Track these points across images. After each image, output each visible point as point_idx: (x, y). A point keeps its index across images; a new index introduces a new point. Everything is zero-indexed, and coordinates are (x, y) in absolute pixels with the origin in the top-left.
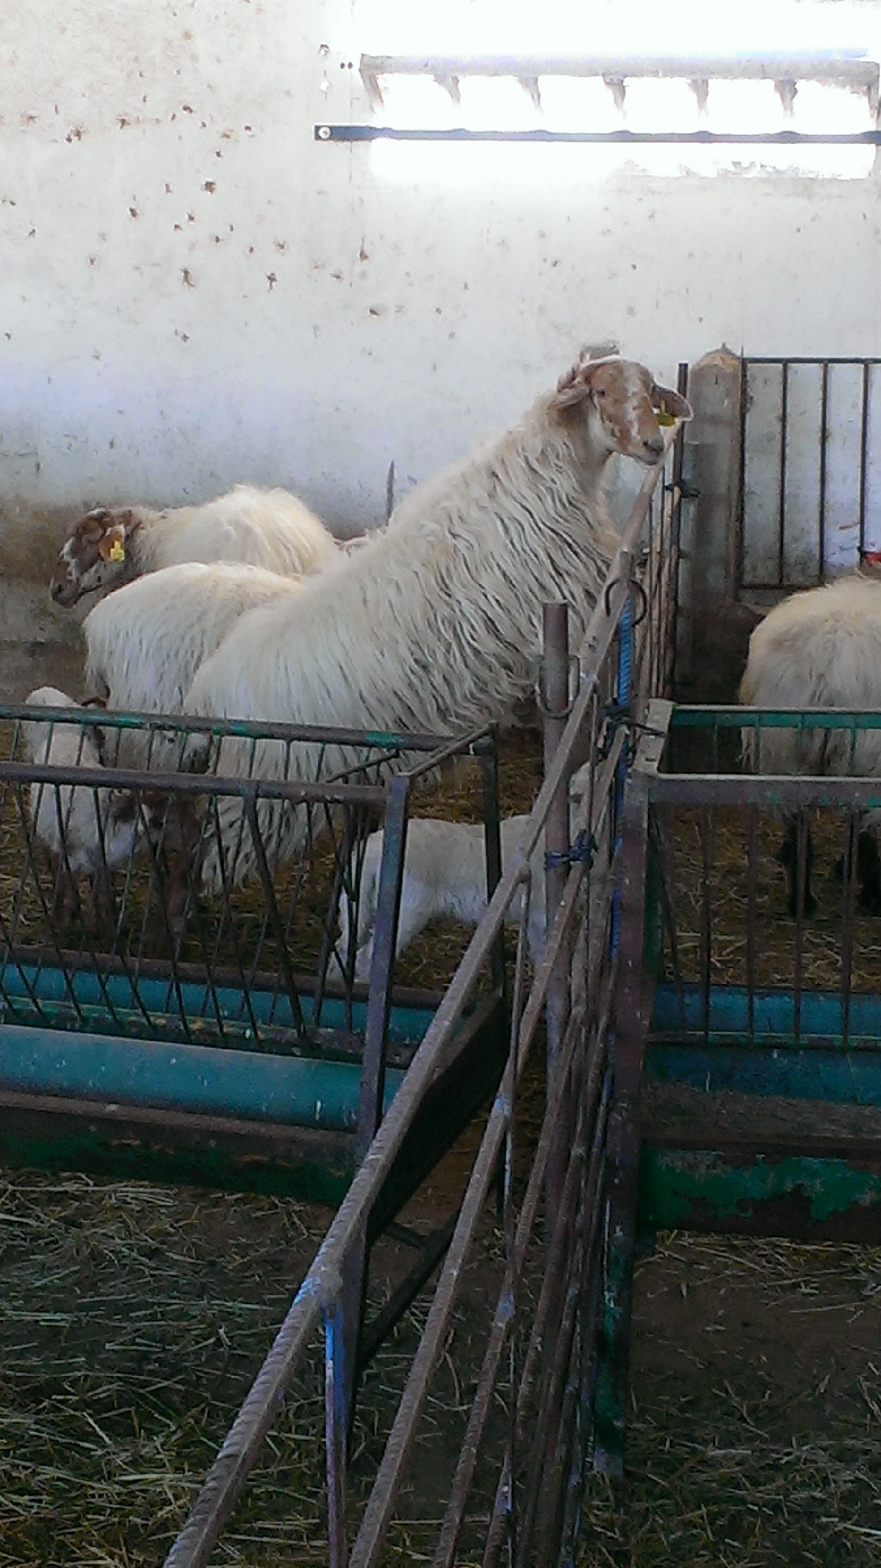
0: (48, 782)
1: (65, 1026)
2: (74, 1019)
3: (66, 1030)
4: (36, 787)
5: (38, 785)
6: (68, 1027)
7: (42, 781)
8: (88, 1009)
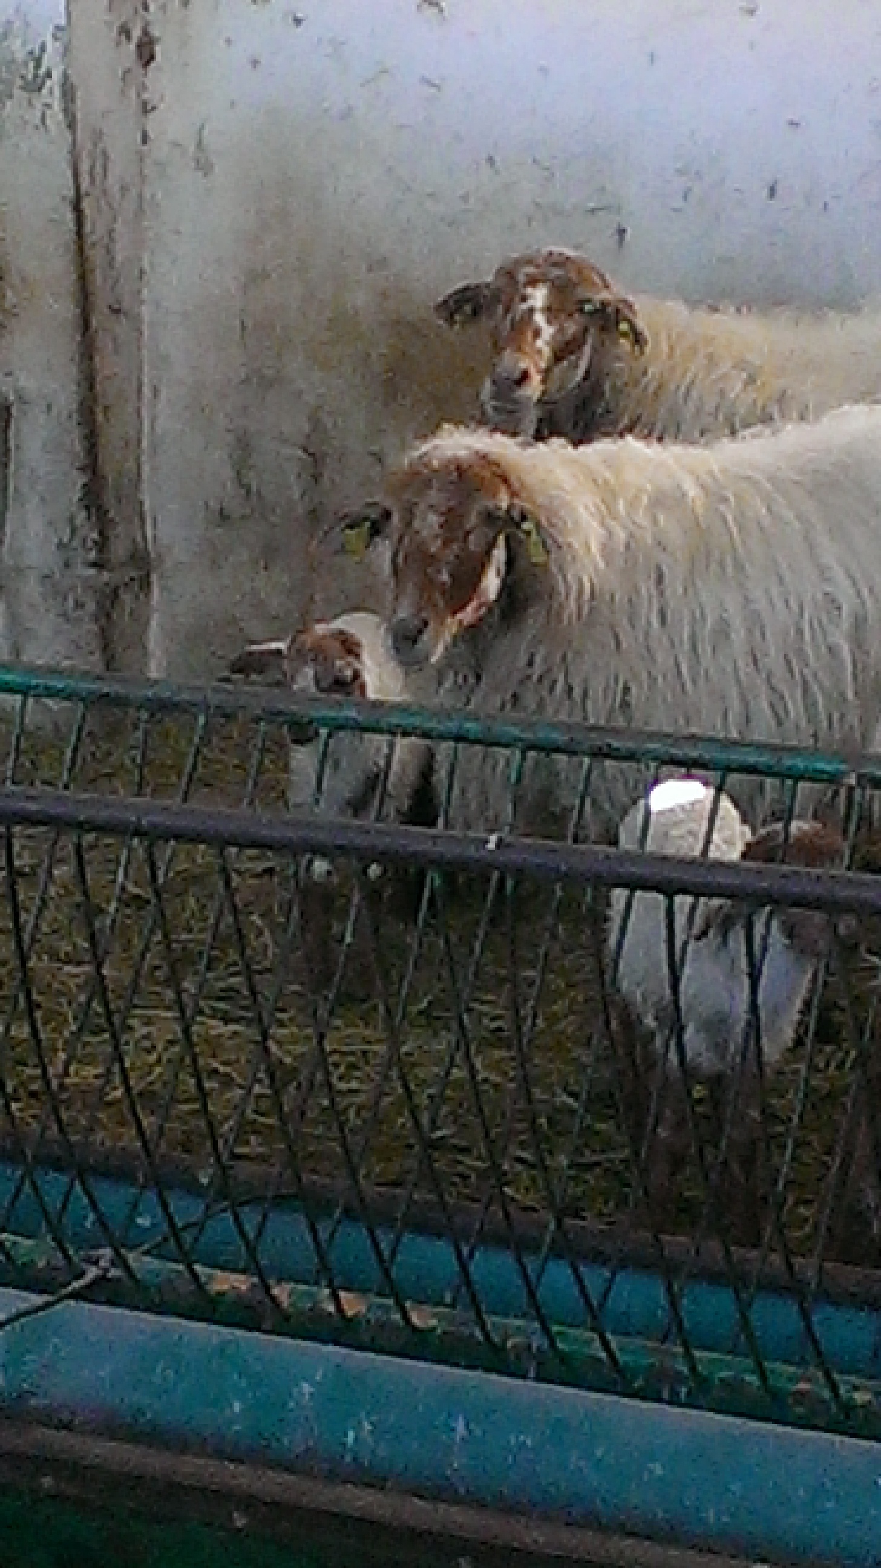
0: (646, 887)
1: (659, 1392)
2: (679, 1379)
3: (659, 1400)
4: (619, 896)
5: (626, 892)
6: (666, 1395)
7: (633, 885)
8: (712, 1361)
